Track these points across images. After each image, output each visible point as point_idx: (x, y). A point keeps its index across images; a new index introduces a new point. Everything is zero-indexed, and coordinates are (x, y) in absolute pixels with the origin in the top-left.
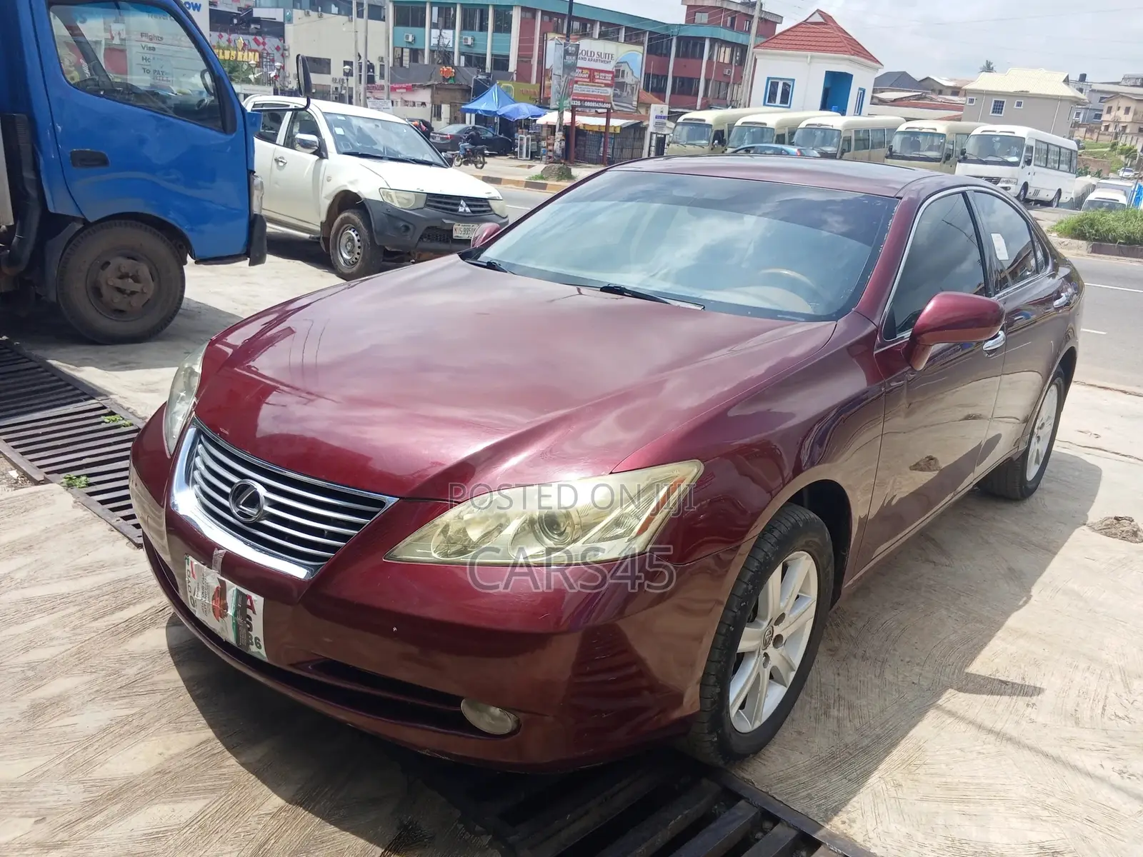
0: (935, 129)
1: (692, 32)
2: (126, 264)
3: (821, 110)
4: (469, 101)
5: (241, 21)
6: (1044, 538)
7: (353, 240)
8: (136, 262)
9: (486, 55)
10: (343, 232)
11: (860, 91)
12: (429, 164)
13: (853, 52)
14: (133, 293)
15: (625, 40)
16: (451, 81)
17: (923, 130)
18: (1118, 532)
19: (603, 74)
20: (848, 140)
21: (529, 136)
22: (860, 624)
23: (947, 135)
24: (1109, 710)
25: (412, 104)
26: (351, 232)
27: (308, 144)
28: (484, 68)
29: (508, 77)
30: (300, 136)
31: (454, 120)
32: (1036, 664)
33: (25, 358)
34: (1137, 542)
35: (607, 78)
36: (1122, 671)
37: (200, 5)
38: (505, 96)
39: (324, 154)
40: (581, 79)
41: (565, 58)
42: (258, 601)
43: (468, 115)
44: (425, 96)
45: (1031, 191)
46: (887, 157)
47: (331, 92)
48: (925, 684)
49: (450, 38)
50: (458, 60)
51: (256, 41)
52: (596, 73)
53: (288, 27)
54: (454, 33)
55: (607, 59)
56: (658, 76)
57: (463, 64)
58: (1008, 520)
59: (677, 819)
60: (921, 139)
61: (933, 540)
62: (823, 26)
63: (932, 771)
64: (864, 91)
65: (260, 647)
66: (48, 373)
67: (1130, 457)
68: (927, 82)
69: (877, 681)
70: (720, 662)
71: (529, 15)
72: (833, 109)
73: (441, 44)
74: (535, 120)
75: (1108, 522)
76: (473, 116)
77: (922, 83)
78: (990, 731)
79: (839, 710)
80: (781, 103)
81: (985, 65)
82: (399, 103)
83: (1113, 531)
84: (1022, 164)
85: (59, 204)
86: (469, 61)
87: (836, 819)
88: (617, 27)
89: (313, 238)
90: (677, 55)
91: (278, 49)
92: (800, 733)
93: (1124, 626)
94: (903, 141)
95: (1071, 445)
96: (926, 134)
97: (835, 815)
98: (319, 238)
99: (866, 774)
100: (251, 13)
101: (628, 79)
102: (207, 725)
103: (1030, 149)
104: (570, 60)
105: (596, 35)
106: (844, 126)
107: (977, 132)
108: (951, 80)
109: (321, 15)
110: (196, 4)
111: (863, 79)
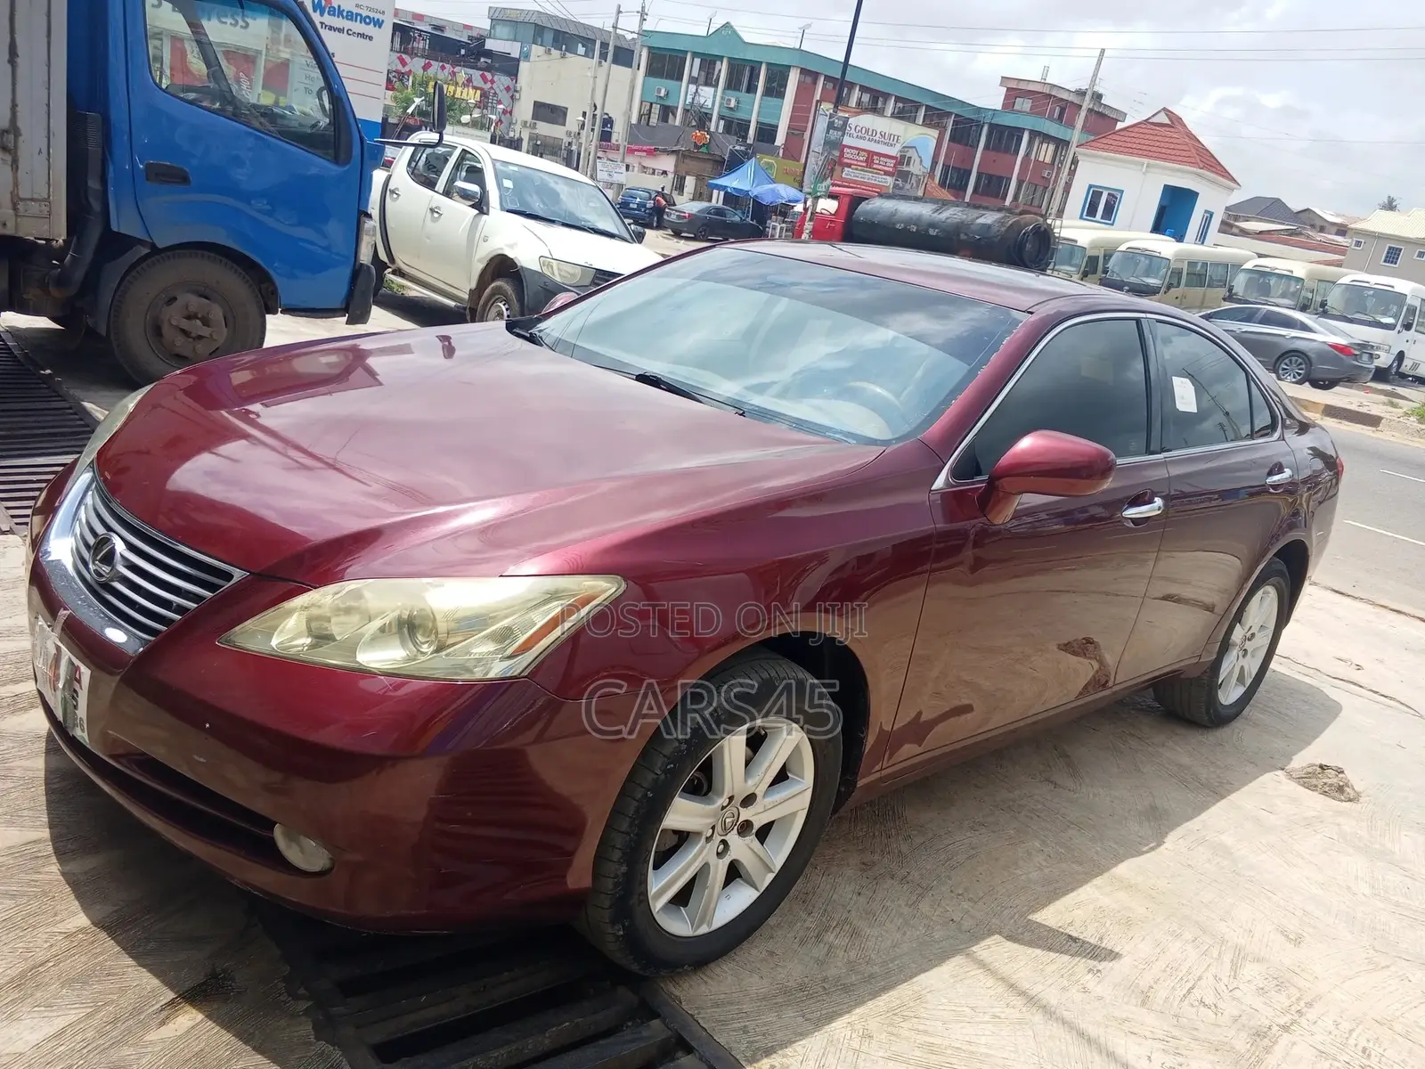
0: (1292, 272)
1: (1009, 120)
2: (195, 302)
3: (1151, 232)
4: (720, 176)
5: (470, 52)
6: (1219, 777)
7: (502, 314)
8: (207, 301)
9: (750, 122)
10: (494, 303)
11: (1206, 215)
12: (611, 236)
13: (1201, 166)
14: (200, 337)
15: (923, 121)
16: (703, 150)
17: (1276, 271)
18: (1320, 783)
19: (885, 160)
20: (1178, 273)
21: (784, 225)
22: (918, 840)
23: (1306, 281)
24: (1197, 993)
25: (651, 171)
26: (501, 305)
27: (469, 195)
28: (745, 137)
29: (773, 152)
30: (460, 184)
31: (698, 196)
32: (1129, 923)
33: (59, 396)
34: (1342, 801)
35: (888, 164)
36: (1238, 950)
37: (383, 21)
38: (766, 175)
39: (485, 208)
40: (856, 163)
41: (828, 132)
42: (86, 673)
43: (715, 192)
44: (668, 163)
45: (1407, 364)
46: (1224, 299)
47: (563, 147)
48: (967, 924)
49: (708, 97)
50: (716, 125)
51: (483, 77)
52: (875, 157)
53: (523, 66)
54: (716, 92)
55: (891, 141)
56: (960, 169)
57: (721, 129)
58: (1184, 750)
59: (564, 1025)
60: (1273, 281)
61: (1068, 756)
62: (1168, 129)
63: (921, 1027)
64: (1211, 216)
65: (83, 730)
66: (77, 417)
67: (1391, 698)
68: (1306, 214)
69: (906, 910)
70: (628, 834)
71: (809, 80)
72: (1167, 233)
73: (695, 102)
74: (793, 207)
75: (1310, 770)
76: (722, 193)
77: (1300, 215)
78: (1023, 993)
79: (837, 937)
80: (1102, 218)
81: (1386, 202)
82: (636, 169)
83: (1314, 781)
84: (1398, 328)
85: (124, 222)
86: (728, 129)
87: (765, 1061)
88: (917, 106)
89: (458, 307)
90: (987, 147)
91: (508, 89)
92: (772, 953)
93: (1269, 898)
94: (1249, 282)
95: (1319, 674)
96: (1281, 276)
97: (766, 1056)
98: (465, 309)
99: (831, 1018)
100: (483, 44)
101: (915, 168)
102: (47, 825)
103: (1412, 311)
104: (834, 135)
105: (889, 110)
106: (1176, 255)
107: (1346, 280)
108: (1338, 215)
109: (564, 54)
110: (378, 20)
111: (1212, 200)
